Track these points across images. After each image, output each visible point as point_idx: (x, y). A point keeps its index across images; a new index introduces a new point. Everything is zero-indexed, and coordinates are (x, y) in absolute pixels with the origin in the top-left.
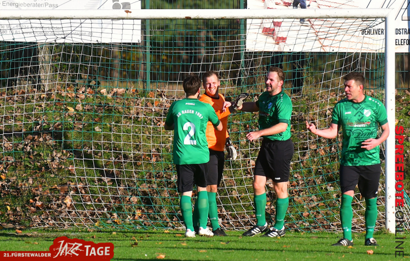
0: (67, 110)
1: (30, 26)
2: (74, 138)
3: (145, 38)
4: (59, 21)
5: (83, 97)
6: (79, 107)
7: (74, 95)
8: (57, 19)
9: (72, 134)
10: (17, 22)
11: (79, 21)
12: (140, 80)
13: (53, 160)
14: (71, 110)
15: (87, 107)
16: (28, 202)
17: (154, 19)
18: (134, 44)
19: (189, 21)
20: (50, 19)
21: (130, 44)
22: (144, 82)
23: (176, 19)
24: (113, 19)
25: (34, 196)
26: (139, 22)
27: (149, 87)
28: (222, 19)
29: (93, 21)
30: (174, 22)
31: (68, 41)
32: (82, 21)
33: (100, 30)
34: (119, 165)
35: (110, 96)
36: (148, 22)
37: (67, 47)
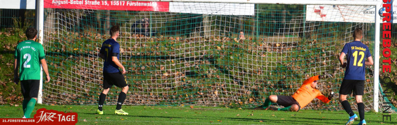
0: (216, 48)
1: (199, 6)
2: (220, 62)
3: (256, 14)
4: (213, 4)
5: (225, 41)
6: (223, 46)
7: (220, 40)
8: (213, 3)
9: (219, 60)
10: (193, 4)
11: (223, 4)
12: (253, 34)
13: (209, 72)
14: (219, 48)
15: (226, 47)
16: (197, 93)
17: (261, 4)
18: (251, 16)
19: (278, 5)
20: (210, 2)
21: (248, 16)
22: (255, 34)
23: (271, 4)
24: (240, 3)
25: (200, 90)
26: (253, 5)
27: (258, 37)
28: (295, 5)
29: (231, 4)
30: (270, 6)
31: (219, 14)
32: (226, 4)
33: (234, 9)
34: (241, 75)
35: (238, 41)
36: (258, 5)
37: (218, 17)
